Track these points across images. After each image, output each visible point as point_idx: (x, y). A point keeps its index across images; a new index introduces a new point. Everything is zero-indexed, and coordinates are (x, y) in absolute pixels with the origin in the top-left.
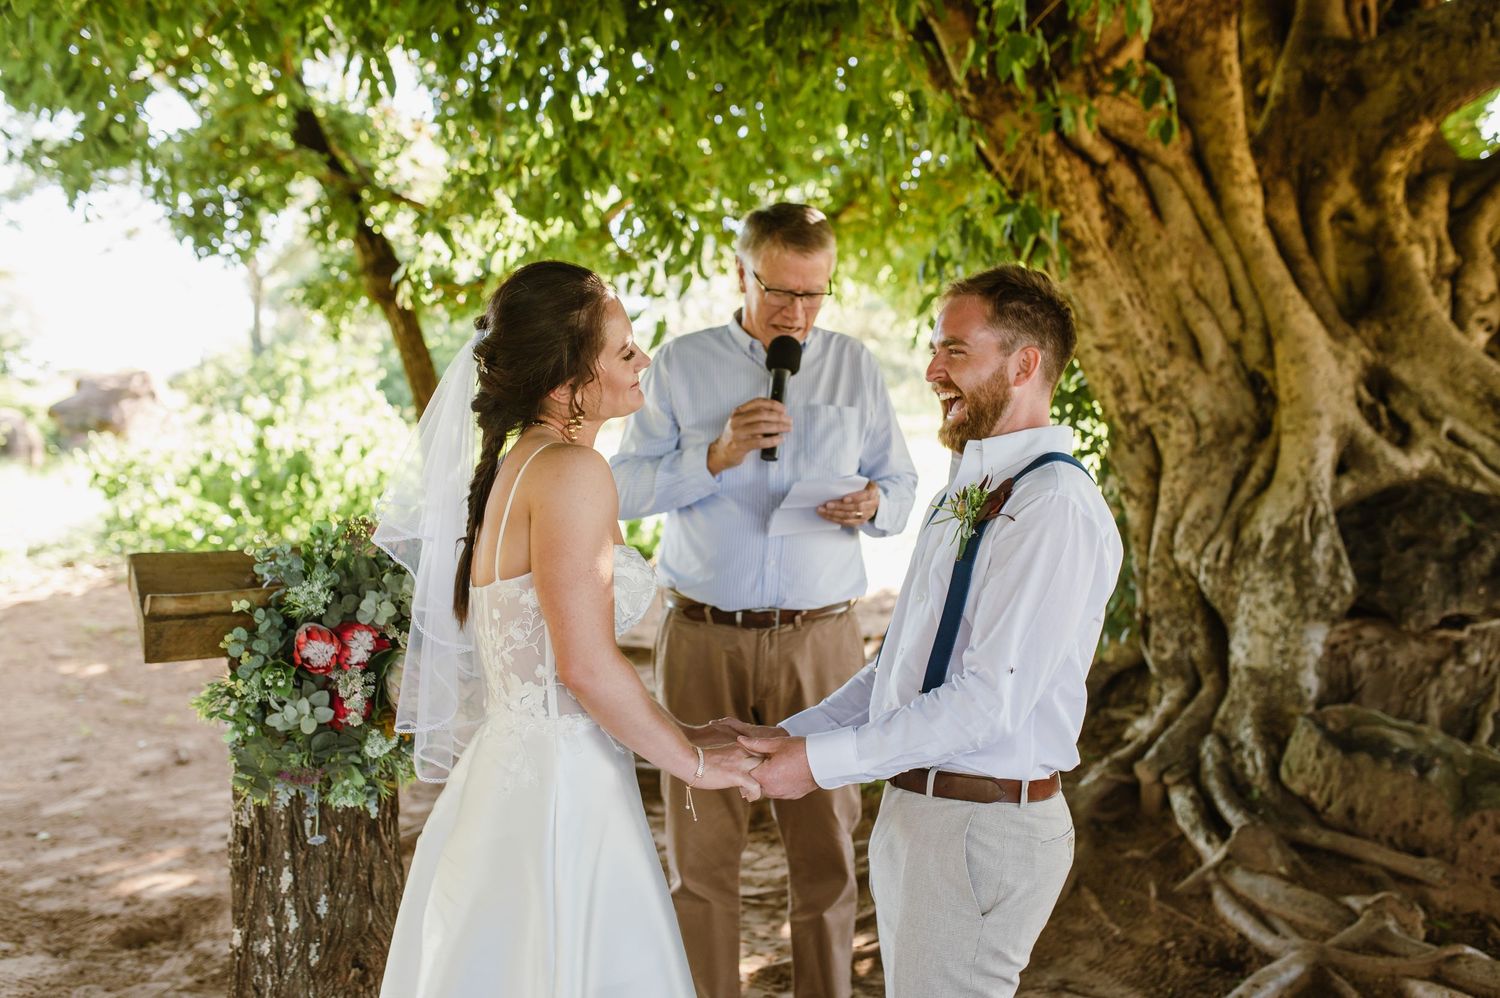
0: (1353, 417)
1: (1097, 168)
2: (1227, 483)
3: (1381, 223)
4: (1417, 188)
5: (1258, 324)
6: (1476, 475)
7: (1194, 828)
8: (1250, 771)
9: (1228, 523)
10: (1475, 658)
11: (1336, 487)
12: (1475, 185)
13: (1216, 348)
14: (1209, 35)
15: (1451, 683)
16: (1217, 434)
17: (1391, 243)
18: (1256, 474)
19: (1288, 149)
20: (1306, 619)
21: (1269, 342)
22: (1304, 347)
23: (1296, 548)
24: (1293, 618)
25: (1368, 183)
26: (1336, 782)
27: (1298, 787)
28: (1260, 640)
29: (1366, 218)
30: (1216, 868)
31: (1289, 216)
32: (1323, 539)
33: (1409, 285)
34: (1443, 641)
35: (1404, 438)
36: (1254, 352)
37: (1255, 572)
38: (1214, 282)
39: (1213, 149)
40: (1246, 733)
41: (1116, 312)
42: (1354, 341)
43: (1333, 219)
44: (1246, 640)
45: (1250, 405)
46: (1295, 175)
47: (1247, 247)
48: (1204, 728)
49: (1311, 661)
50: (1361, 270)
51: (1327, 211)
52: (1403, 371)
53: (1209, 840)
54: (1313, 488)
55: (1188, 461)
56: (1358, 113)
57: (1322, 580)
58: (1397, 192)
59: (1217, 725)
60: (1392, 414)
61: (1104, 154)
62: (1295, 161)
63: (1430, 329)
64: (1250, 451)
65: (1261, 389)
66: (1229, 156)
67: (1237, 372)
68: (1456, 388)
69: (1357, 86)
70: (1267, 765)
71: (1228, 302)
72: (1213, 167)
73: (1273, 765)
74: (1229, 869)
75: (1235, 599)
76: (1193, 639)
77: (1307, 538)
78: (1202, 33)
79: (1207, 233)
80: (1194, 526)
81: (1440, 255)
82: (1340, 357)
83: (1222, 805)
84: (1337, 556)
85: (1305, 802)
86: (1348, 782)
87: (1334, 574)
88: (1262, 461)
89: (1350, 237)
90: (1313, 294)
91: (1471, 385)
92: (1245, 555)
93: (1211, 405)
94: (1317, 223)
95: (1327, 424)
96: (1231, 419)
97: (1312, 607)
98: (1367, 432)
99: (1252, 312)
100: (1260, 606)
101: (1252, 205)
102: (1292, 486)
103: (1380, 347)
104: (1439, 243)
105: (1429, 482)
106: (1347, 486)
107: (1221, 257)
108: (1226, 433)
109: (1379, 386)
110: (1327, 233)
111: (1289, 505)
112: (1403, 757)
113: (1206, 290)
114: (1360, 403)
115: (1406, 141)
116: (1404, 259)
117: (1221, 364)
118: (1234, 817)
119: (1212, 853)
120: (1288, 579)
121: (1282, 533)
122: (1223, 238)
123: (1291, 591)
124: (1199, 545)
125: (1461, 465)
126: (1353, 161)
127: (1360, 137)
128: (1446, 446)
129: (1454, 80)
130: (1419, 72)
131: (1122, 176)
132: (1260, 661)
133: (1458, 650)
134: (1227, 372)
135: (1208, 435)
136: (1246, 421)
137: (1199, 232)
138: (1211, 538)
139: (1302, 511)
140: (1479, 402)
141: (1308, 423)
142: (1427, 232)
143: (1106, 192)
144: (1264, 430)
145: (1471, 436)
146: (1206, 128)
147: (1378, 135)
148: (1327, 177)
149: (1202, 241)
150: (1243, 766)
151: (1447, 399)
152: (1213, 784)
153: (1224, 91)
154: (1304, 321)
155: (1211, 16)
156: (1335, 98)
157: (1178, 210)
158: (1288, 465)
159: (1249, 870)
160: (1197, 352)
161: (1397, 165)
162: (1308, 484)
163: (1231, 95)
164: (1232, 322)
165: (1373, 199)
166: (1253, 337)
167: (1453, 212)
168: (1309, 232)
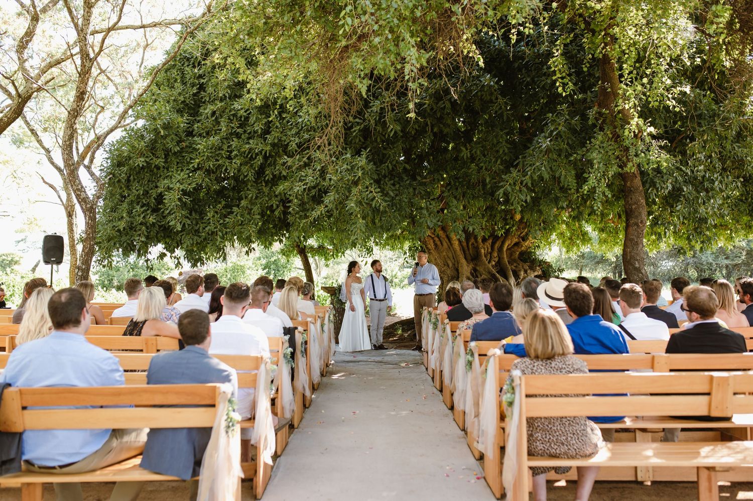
0: (469, 275)
1: (433, 238)
3: (478, 245)
13: (451, 265)
17: (479, 249)
22: (463, 264)
29: (476, 245)
33: (481, 255)
38: (450, 255)
41: (435, 259)
42: (471, 263)
45: (457, 273)
47: (455, 250)
50: (474, 253)
51: (470, 243)
52: (478, 268)
58: (480, 241)
60: (476, 274)
61: (433, 236)
63: (484, 263)
65: (457, 270)
66: (452, 237)
71: (452, 258)
72: (449, 238)
81: (488, 250)
82: (468, 266)
89: (474, 247)
90: (467, 256)
91: (487, 270)
93: (451, 273)
95: (465, 276)
99: (456, 259)
101: (455, 244)
103: (476, 265)
104: (488, 248)
107: (452, 252)
109: (475, 270)
110: (470, 247)
116: (480, 251)
122: (451, 248)
131: (436, 239)
134: (453, 268)
135: (450, 278)
137: (448, 247)
140: (488, 273)
141: (462, 276)
142: (485, 247)
143: (434, 241)
148: (470, 238)
149: (448, 249)
151: (484, 272)
154: (463, 261)
157: (445, 244)
160: (448, 266)
164: (453, 261)
165: (477, 242)
166: (456, 263)
167: (492, 243)
168: (468, 246)
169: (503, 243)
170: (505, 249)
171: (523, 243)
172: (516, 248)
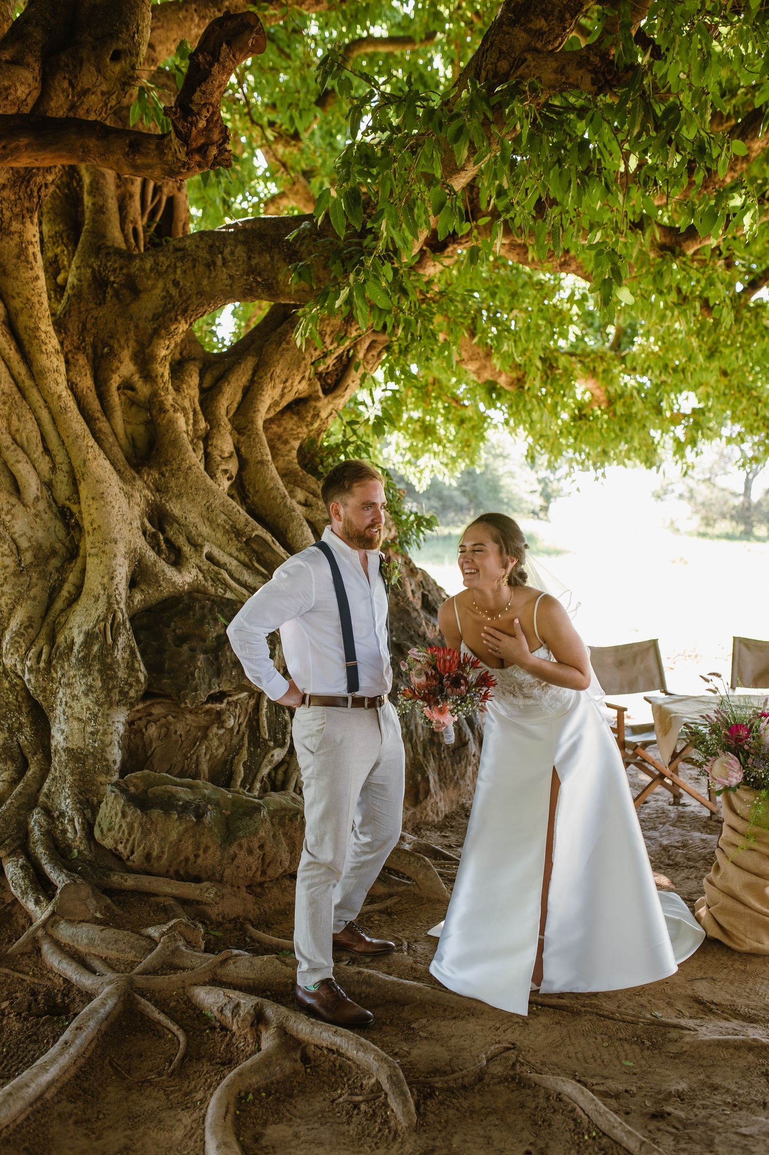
0: (141, 543)
2: (45, 597)
3: (155, 394)
4: (178, 369)
5: (65, 467)
6: (227, 586)
7: (24, 893)
8: (70, 835)
9: (44, 631)
10: (231, 723)
11: (130, 598)
12: (216, 373)
13: (32, 486)
14: (15, 226)
15: (216, 743)
16: (35, 556)
17: (162, 410)
18: (68, 588)
19: (83, 330)
20: (111, 705)
21: (74, 483)
22: (102, 488)
23: (101, 648)
24: (101, 705)
25: (144, 361)
26: (137, 835)
27: (108, 843)
28: (75, 724)
29: (144, 390)
30: (44, 925)
31: (86, 382)
32: (122, 641)
33: (175, 443)
34: (208, 712)
35: (177, 560)
36: (63, 490)
37: (69, 670)
38: (29, 431)
39: (23, 321)
40: (66, 803)
42: (139, 483)
43: (119, 388)
44: (63, 727)
45: (62, 534)
46: (90, 351)
47: (54, 405)
48: (30, 802)
49: (116, 738)
50: (141, 429)
51: (115, 381)
52: (174, 508)
53: (37, 902)
54: (113, 600)
55: (12, 580)
56: (134, 307)
57: (122, 673)
58: (164, 371)
59: (42, 798)
60: (167, 541)
62: (89, 339)
63: (192, 477)
64: (62, 570)
65: (70, 519)
66: (38, 328)
67: (50, 506)
68: (211, 521)
69: (133, 288)
70: (83, 829)
71: (41, 449)
72: (25, 337)
73: (89, 827)
74: (55, 924)
75: (54, 694)
76: (20, 729)
77: (110, 641)
78: (10, 225)
79: (21, 390)
80: (18, 634)
81: (196, 422)
82: (129, 496)
83: (48, 868)
84: (133, 653)
85: (115, 855)
86: (145, 833)
87: (131, 668)
88: (72, 578)
89: (132, 403)
90: (107, 446)
91: (221, 519)
92: (60, 657)
93: (30, 533)
94: (108, 390)
95: (121, 549)
96: (46, 544)
97: (116, 697)
98: (151, 555)
99: (60, 458)
100: (74, 697)
101: (57, 371)
102: (97, 599)
103: (159, 489)
104: (194, 411)
105: (195, 592)
106: (138, 597)
107: (34, 412)
108: (42, 556)
110: (115, 399)
111: (95, 615)
112: (185, 808)
113: (22, 437)
114: (144, 533)
115: (171, 335)
116: (171, 422)
117: (37, 499)
118: (58, 878)
119: (40, 913)
120: (96, 674)
121: (90, 637)
122: (34, 395)
123: (99, 684)
124: (22, 651)
125: (216, 579)
126: (132, 343)
127: (137, 327)
128: (206, 565)
129: (200, 293)
130: (176, 284)
132: (76, 742)
133: (219, 717)
134: (42, 505)
135: (28, 557)
136: (58, 546)
137: (15, 389)
138: (32, 643)
139: (105, 619)
140: (227, 532)
141: (107, 548)
142: (187, 404)
144: (73, 553)
145: (223, 558)
146: (17, 303)
147: (150, 327)
148: (113, 354)
149: (17, 396)
150: (64, 831)
151: (205, 530)
152: (40, 851)
153: (31, 274)
154: (101, 468)
155: (17, 210)
156: (116, 294)
158: (93, 581)
159: (70, 922)
160: (16, 489)
161: (164, 351)
162: (109, 597)
163: (37, 278)
164: (44, 465)
165: (148, 375)
166: (61, 478)
167: (202, 390)
168: (102, 396)
169: (250, 394)
170: (260, 423)
171: (324, 401)
172: (290, 423)
